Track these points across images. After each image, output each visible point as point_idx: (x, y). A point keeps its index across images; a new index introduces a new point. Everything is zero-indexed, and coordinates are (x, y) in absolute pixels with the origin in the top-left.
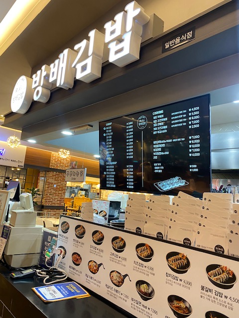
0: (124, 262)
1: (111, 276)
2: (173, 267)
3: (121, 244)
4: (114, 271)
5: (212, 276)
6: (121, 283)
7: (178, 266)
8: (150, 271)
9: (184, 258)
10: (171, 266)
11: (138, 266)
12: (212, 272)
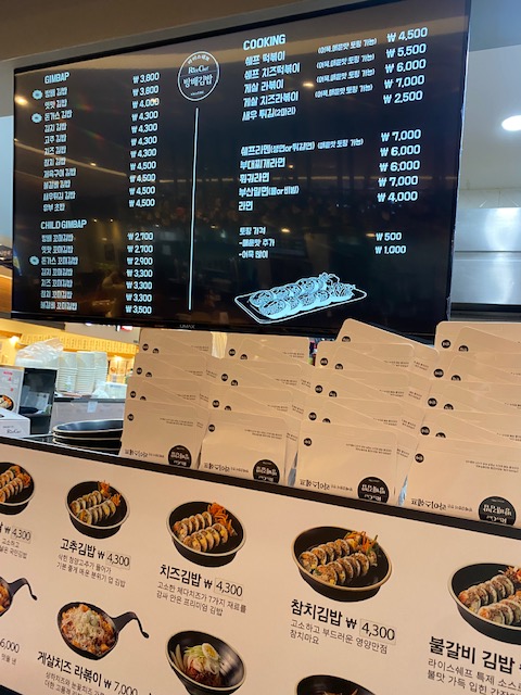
0: (118, 572)
1: (65, 622)
2: (322, 579)
3: (109, 507)
4: (77, 605)
5: (475, 605)
6: (104, 647)
7: (343, 575)
8: (228, 597)
9: (367, 547)
10: (314, 576)
11: (179, 584)
12: (473, 589)
